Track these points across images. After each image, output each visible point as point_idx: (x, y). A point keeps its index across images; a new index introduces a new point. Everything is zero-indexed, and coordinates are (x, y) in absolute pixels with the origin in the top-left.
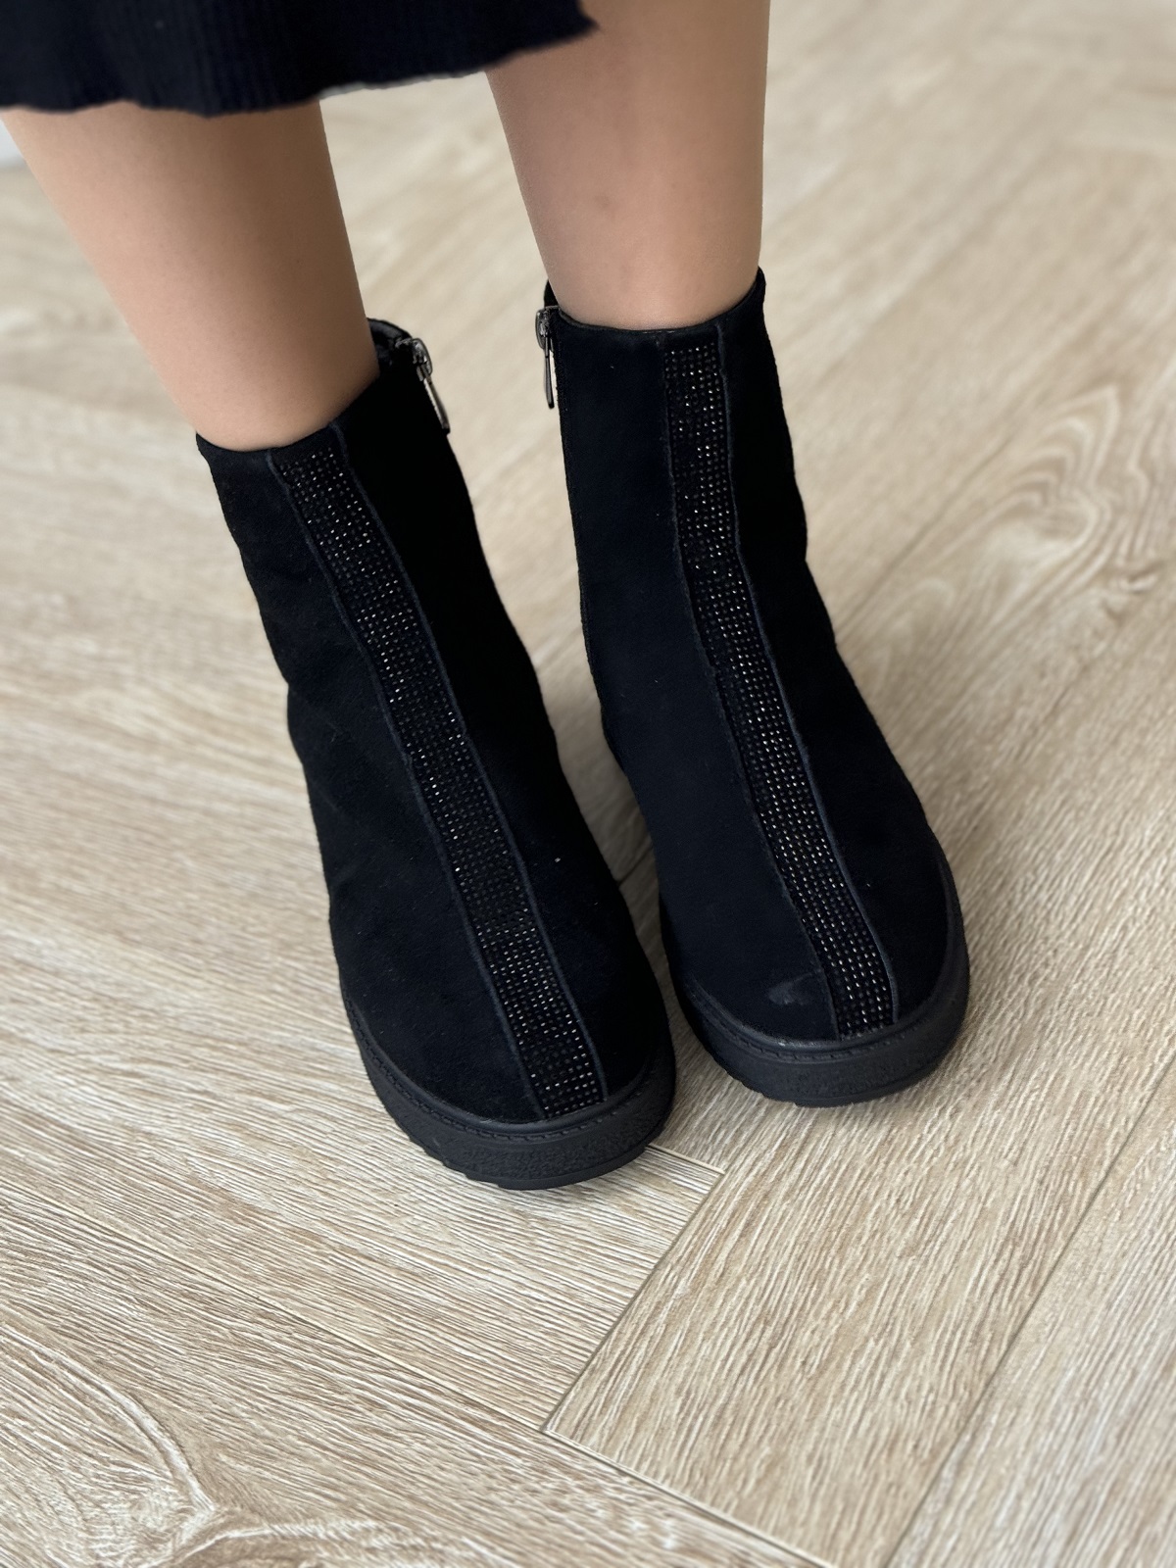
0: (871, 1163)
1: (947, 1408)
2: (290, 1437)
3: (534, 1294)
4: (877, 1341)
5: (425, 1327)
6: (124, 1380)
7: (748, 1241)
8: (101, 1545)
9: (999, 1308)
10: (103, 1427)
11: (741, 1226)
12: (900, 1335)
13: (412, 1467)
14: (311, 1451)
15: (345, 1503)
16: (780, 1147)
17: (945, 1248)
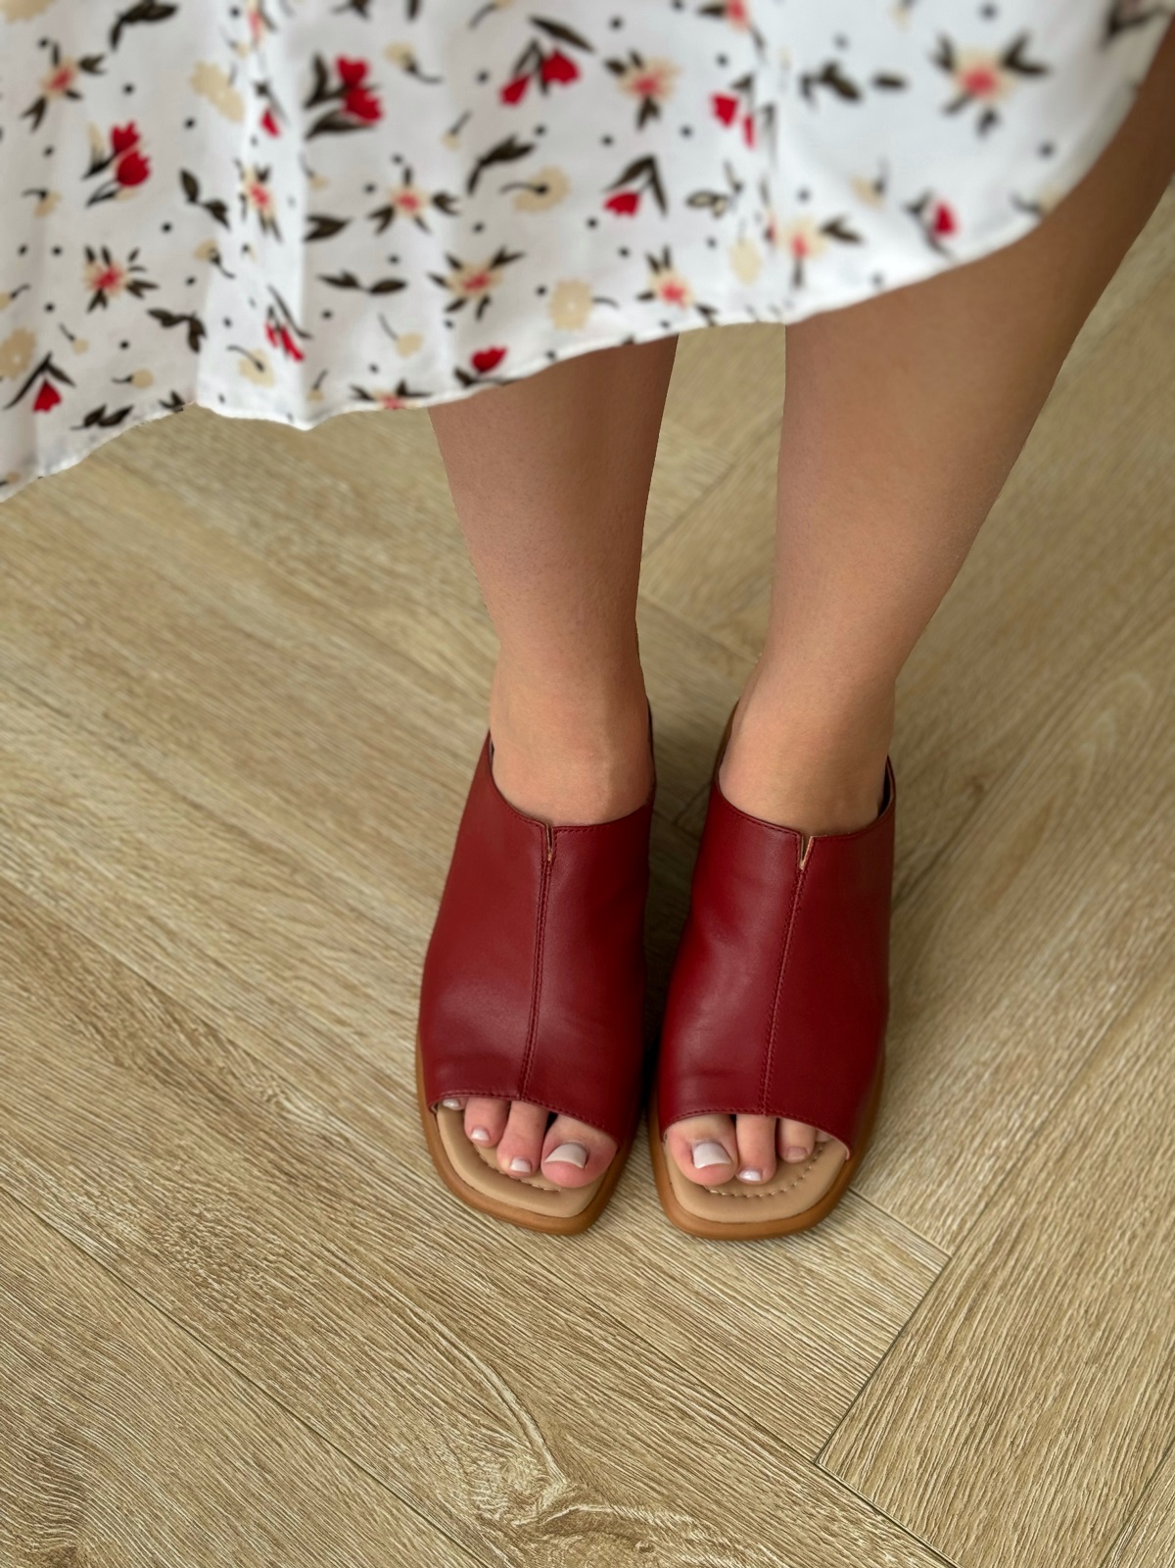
0: (1066, 1272)
1: (1117, 1501)
2: (621, 1430)
3: (805, 1339)
4: (1067, 1435)
5: (720, 1351)
6: (485, 1352)
7: (971, 1325)
8: (480, 1498)
9: (1158, 1423)
10: (471, 1392)
11: (965, 1310)
12: (1085, 1433)
13: (717, 1476)
14: (637, 1446)
15: (668, 1497)
16: (996, 1241)
17: (1120, 1362)
